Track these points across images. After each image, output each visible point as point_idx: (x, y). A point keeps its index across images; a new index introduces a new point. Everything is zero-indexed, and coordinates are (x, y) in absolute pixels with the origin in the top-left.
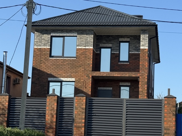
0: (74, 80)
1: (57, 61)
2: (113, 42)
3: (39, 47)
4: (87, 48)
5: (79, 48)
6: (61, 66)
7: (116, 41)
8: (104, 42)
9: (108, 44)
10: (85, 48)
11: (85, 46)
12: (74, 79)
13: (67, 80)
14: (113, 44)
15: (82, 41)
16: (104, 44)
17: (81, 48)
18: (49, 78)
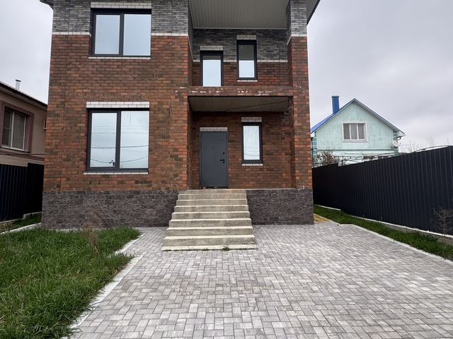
0: (148, 107)
1: (107, 63)
2: (224, 42)
3: (62, 33)
4: (174, 35)
5: (158, 34)
6: (116, 76)
7: (231, 40)
8: (208, 41)
9: (216, 45)
10: (170, 34)
11: (171, 32)
12: (148, 103)
13: (130, 107)
14: (225, 45)
15: (163, 21)
16: (208, 45)
17: (161, 34)
18: (88, 103)
